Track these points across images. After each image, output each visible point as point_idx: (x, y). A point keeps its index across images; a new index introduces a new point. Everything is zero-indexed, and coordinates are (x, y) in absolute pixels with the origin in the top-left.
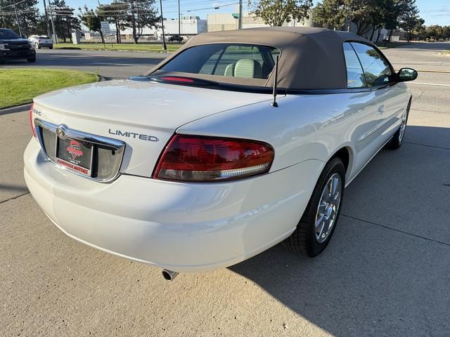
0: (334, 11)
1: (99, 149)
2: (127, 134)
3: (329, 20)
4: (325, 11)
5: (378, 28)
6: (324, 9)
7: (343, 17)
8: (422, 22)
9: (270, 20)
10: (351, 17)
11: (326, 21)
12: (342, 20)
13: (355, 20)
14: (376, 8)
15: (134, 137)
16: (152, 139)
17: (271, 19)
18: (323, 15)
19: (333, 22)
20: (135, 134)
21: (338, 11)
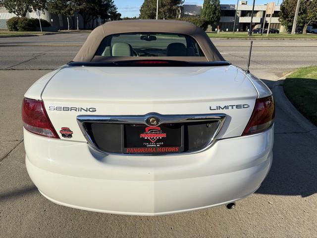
0: (65, 5)
1: (188, 126)
2: (226, 107)
3: (62, 11)
4: (57, 5)
5: (96, 18)
6: (56, 3)
7: (71, 10)
8: (120, 15)
9: (13, 10)
10: (78, 10)
11: (60, 12)
12: (72, 12)
13: (81, 12)
14: (93, 5)
15: (232, 108)
16: (245, 106)
17: (15, 9)
18: (56, 7)
19: (65, 13)
20: (232, 106)
21: (67, 5)
